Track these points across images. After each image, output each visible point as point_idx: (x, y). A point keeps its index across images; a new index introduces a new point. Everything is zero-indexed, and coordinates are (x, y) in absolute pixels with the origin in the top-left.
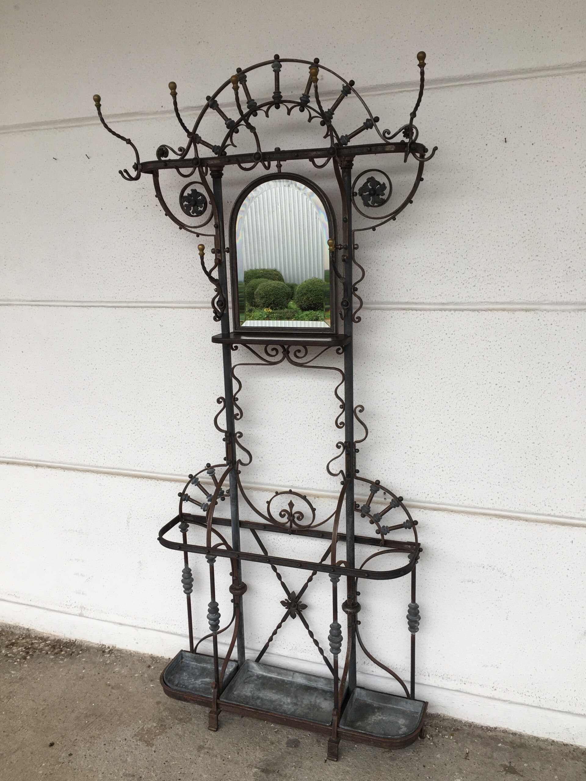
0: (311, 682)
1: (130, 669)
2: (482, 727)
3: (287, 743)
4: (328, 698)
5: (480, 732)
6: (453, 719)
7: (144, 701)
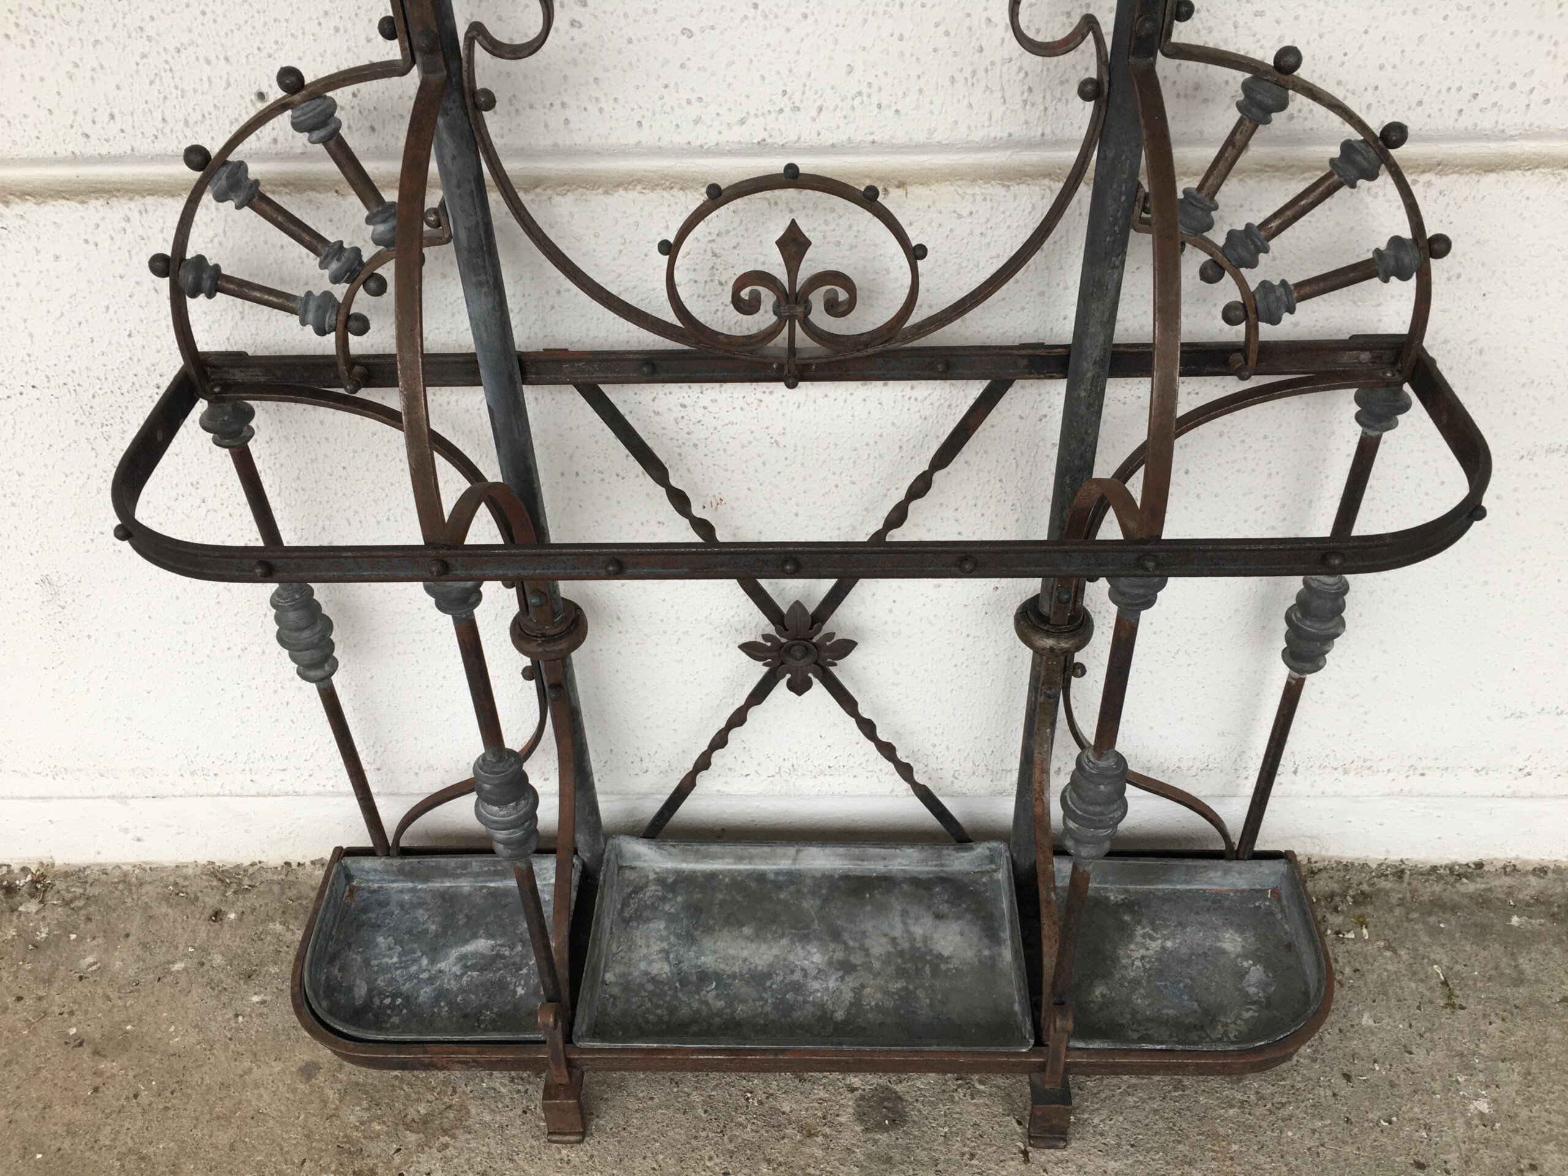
0: (865, 863)
1: (145, 946)
2: (1434, 869)
3: (860, 1116)
4: (944, 908)
5: (1437, 888)
6: (1339, 863)
7: (248, 1079)
